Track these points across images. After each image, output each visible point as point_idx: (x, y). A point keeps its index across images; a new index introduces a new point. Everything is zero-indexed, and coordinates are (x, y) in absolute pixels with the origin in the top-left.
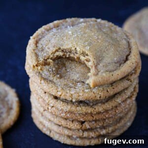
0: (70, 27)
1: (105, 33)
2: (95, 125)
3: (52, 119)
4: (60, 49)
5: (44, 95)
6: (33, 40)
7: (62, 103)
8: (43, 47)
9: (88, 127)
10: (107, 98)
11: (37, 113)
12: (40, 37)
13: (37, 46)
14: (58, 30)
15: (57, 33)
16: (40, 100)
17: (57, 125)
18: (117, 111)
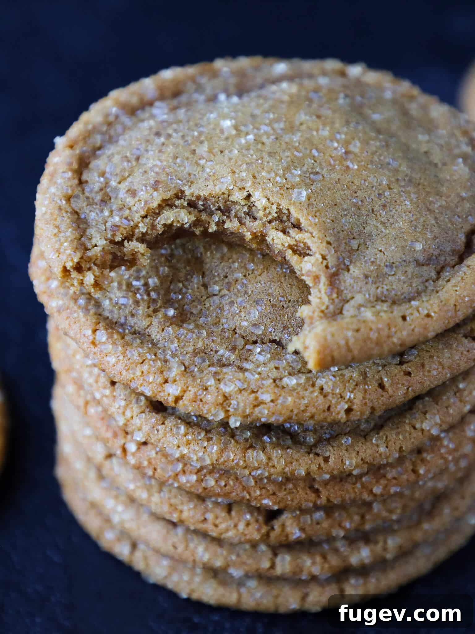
0: (229, 96)
1: (379, 131)
2: (325, 524)
3: (143, 495)
4: (179, 195)
5: (107, 392)
6: (68, 152)
7: (183, 429)
8: (107, 184)
9: (296, 533)
10: (378, 413)
11: (79, 465)
12: (98, 139)
13: (81, 183)
14: (174, 109)
15: (170, 124)
16: (92, 410)
17: (164, 519)
18: (422, 472)
